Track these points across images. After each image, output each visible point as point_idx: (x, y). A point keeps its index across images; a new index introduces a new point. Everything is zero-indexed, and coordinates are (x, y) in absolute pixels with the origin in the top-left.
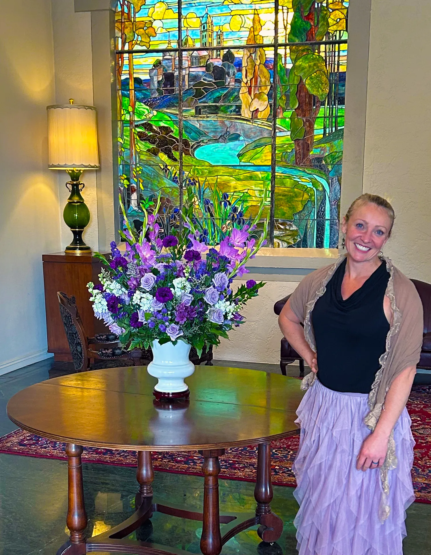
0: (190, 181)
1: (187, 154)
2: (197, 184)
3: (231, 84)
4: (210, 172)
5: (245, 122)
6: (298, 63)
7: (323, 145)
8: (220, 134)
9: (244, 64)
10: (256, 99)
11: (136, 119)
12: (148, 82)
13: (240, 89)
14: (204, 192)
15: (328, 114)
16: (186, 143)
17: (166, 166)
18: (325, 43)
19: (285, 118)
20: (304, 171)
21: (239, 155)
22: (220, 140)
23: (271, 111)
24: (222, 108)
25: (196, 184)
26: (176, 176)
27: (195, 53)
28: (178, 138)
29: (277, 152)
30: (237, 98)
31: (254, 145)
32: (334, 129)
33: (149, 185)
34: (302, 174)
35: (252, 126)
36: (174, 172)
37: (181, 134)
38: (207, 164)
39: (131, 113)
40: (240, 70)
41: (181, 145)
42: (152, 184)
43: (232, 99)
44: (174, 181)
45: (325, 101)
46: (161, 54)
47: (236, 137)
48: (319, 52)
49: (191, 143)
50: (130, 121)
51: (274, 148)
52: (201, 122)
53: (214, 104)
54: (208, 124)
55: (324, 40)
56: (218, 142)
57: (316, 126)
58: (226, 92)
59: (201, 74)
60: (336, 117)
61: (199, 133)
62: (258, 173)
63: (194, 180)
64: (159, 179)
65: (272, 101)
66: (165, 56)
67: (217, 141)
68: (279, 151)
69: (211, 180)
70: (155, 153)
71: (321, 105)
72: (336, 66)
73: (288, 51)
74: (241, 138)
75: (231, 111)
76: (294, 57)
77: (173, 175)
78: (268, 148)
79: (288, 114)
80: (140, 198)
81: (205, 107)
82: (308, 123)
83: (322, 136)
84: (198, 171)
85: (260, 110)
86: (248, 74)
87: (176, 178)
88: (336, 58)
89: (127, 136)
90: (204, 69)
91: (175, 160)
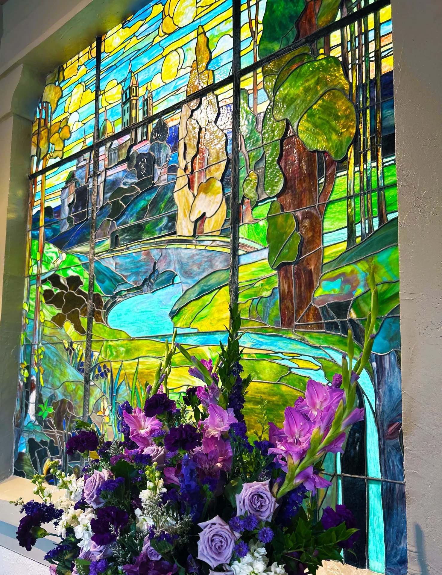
0: (99, 370)
1: (99, 320)
2: (109, 375)
3: (162, 179)
4: (128, 351)
5: (184, 246)
8: (144, 277)
9: (182, 133)
10: (202, 195)
12: (59, 209)
13: (175, 183)
14: (117, 390)
15: (357, 188)
16: (97, 299)
17: (71, 344)
18: (341, 25)
19: (256, 221)
20: (302, 341)
21: (174, 314)
22: (145, 287)
23: (227, 213)
24: (147, 227)
25: (107, 375)
26: (83, 360)
27: (116, 143)
28: (87, 292)
30: (171, 201)
31: (197, 289)
32: (376, 222)
33: (50, 378)
35: (194, 252)
36: (80, 353)
37: (91, 285)
38: (124, 336)
39: (39, 262)
40: (175, 148)
41: (89, 303)
42: (53, 377)
43: (163, 206)
44: (79, 370)
45: (346, 158)
46: (75, 162)
47: (170, 279)
48: (328, 49)
49: (104, 300)
50: (37, 275)
52: (118, 260)
53: (137, 223)
54: (128, 260)
55: (338, 18)
56: (141, 293)
57: (327, 225)
58: (154, 195)
59: (121, 175)
60: (381, 189)
61: (116, 280)
62: (205, 349)
63: (105, 366)
64: (62, 367)
65: (229, 191)
66: (79, 162)
67: (139, 289)
68: (245, 296)
69: (130, 367)
70: (58, 321)
71: (340, 169)
72: (372, 65)
73: (260, 77)
74: (177, 280)
75: (161, 230)
76: (270, 84)
77: (79, 359)
78: (224, 293)
79: (263, 210)
80: (39, 400)
81: (124, 231)
83: (344, 246)
84: (111, 351)
85: (208, 215)
86: (188, 151)
87: (82, 364)
88: (372, 47)
89: (32, 299)
90: (125, 166)
91: (82, 332)
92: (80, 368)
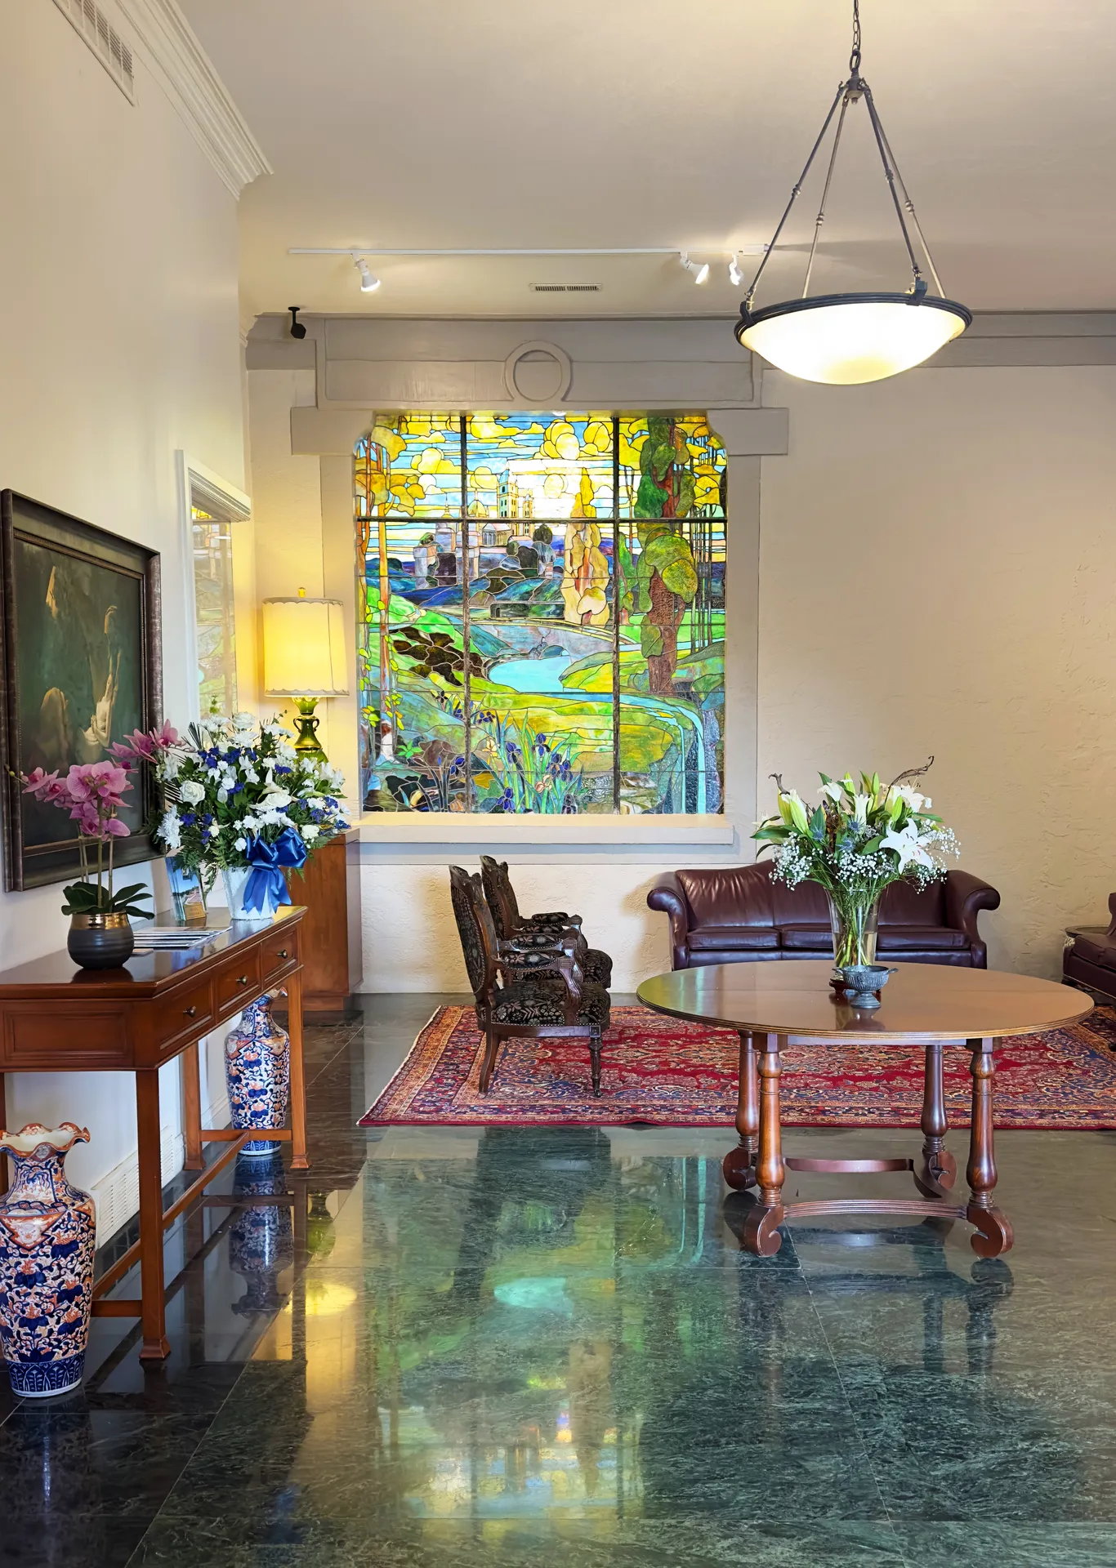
0: (482, 715)
1: (477, 673)
2: (495, 720)
3: (547, 573)
4: (515, 703)
5: (571, 630)
6: (652, 547)
7: (691, 665)
8: (532, 647)
9: (568, 545)
10: (587, 597)
11: (392, 620)
12: (411, 566)
13: (562, 581)
14: (505, 732)
15: (697, 622)
16: (475, 658)
17: (443, 693)
18: (690, 521)
19: (633, 625)
20: (664, 702)
21: (562, 678)
22: (532, 655)
23: (611, 615)
24: (533, 608)
25: (492, 721)
26: (460, 707)
27: (490, 527)
28: (462, 650)
29: (621, 673)
30: (558, 594)
31: (585, 662)
32: (706, 642)
33: (414, 723)
34: (660, 705)
35: (582, 636)
36: (456, 702)
37: (467, 644)
38: (510, 690)
39: (383, 612)
40: (561, 555)
41: (467, 662)
42: (418, 721)
43: (549, 595)
44: (456, 716)
45: (692, 602)
46: (434, 525)
47: (557, 651)
48: (682, 533)
49: (484, 660)
50: (381, 624)
51: (617, 667)
52: (500, 628)
53: (521, 602)
54: (512, 630)
55: (688, 516)
56: (528, 658)
57: (679, 638)
58: (539, 585)
59: (499, 557)
60: (710, 625)
61: (499, 644)
62: (593, 704)
63: (488, 714)
64: (430, 713)
65: (613, 601)
66: (439, 528)
67: (525, 655)
68: (624, 672)
69: (519, 715)
70: (424, 673)
71: (686, 608)
72: (707, 554)
73: (635, 530)
74: (564, 653)
75: (549, 613)
76: (644, 538)
77: (454, 707)
78: (608, 669)
79: (637, 619)
80: (399, 741)
81: (506, 606)
82: (667, 633)
83: (689, 652)
84: (496, 702)
85: (593, 612)
86: (574, 560)
87: (460, 711)
88: (707, 544)
89: (375, 647)
90: (504, 550)
91: (458, 684)
92: (457, 714)
